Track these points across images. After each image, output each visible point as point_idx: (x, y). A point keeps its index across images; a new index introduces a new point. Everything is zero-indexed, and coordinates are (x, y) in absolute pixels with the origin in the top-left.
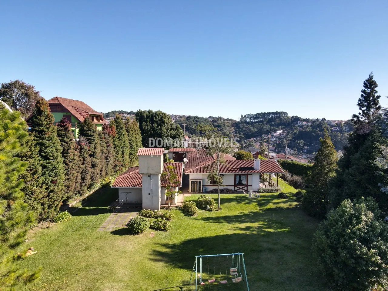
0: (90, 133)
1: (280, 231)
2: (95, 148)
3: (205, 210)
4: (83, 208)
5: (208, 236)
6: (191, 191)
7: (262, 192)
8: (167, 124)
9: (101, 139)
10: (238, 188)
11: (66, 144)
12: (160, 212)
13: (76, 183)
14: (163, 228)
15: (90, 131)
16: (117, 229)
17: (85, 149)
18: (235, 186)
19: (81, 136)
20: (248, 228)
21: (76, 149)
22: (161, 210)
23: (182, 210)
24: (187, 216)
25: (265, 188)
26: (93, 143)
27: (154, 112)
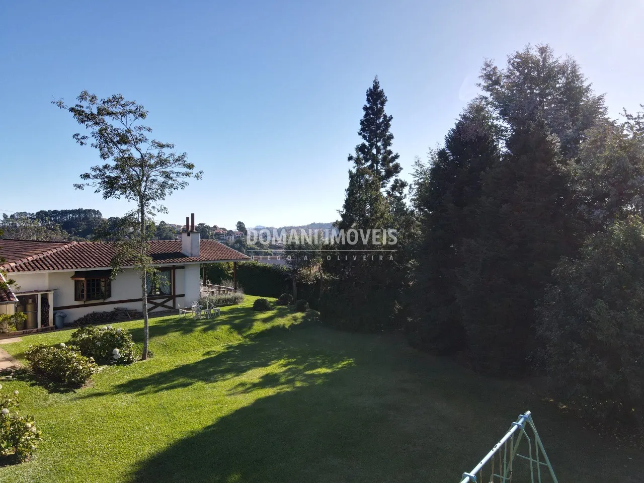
6: (16, 329)
10: (152, 306)
14: (9, 452)
20: (269, 381)
23: (31, 378)
24: (62, 392)
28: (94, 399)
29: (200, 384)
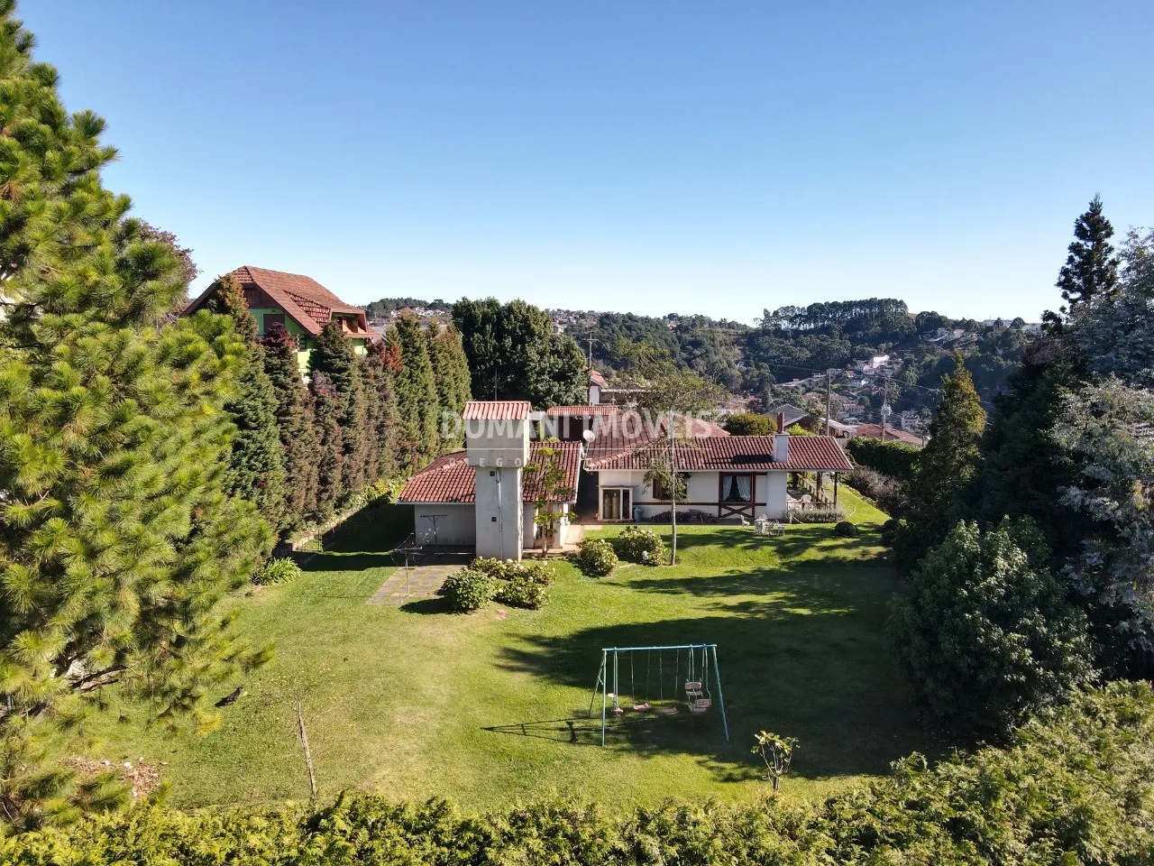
0: (339, 363)
1: (826, 614)
2: (352, 402)
3: (638, 563)
4: (325, 553)
5: (642, 621)
6: (604, 518)
7: (794, 522)
8: (540, 338)
9: (366, 380)
10: (728, 511)
11: (284, 392)
12: (522, 565)
13: (308, 490)
14: (527, 601)
15: (340, 357)
16: (416, 601)
17: (328, 406)
18: (721, 504)
19: (317, 371)
20: (744, 607)
21: (307, 404)
22: (525, 561)
23: (578, 561)
24: (590, 576)
25: (801, 512)
26: (347, 388)
29: (688, 595)
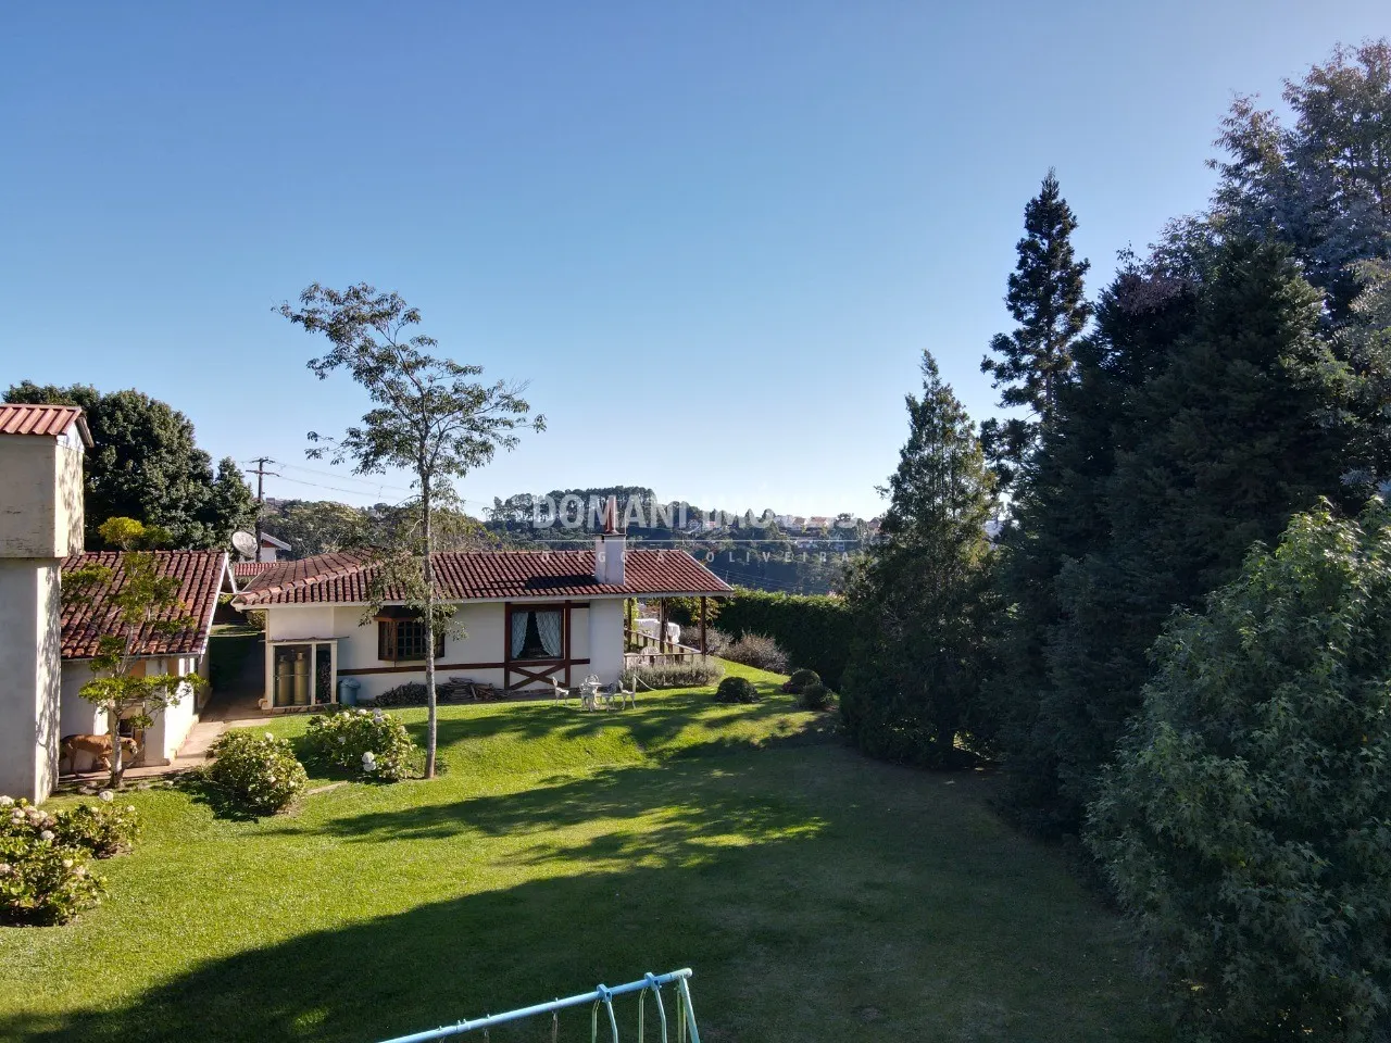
1: (778, 839)
3: (353, 780)
6: (276, 703)
7: (641, 689)
8: (170, 452)
10: (521, 678)
18: (509, 665)
23: (204, 788)
25: (650, 670)
27: (102, 396)
28: (274, 839)
29: (473, 835)
